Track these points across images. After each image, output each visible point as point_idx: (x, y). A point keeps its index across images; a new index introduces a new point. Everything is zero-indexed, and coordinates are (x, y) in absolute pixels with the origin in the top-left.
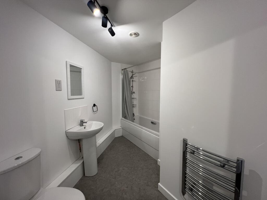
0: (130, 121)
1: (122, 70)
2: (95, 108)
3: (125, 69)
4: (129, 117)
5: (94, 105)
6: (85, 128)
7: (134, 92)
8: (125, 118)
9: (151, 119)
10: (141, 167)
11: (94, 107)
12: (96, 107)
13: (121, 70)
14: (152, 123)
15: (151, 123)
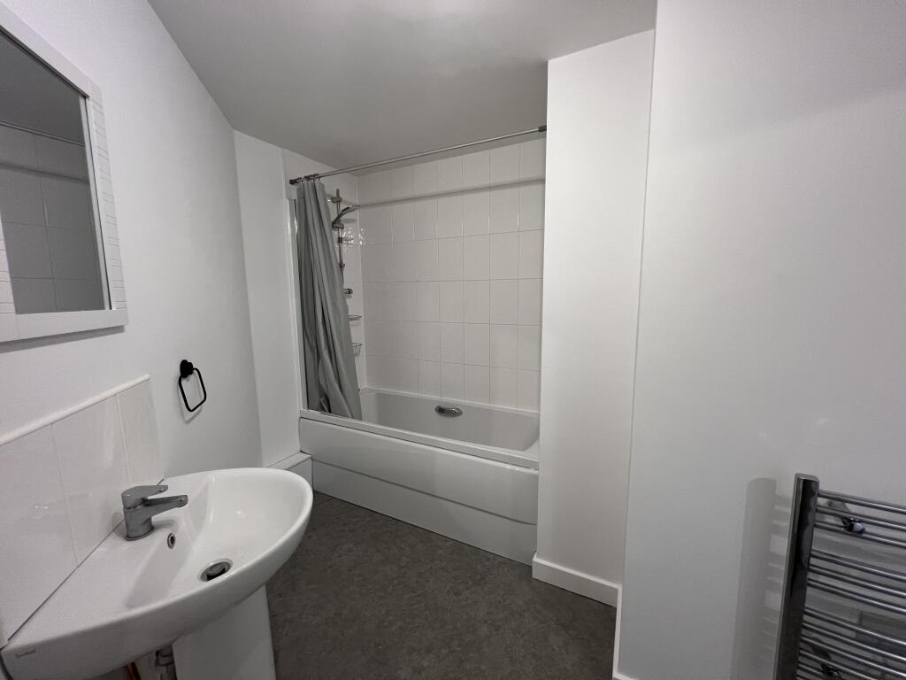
0: (353, 417)
1: (293, 182)
2: (190, 384)
3: (308, 178)
4: (347, 403)
5: (186, 369)
6: (172, 540)
7: (350, 291)
8: (322, 409)
9: (436, 397)
10: (485, 622)
11: (184, 382)
12: (193, 378)
13: (283, 183)
14: (441, 410)
15: (435, 414)
